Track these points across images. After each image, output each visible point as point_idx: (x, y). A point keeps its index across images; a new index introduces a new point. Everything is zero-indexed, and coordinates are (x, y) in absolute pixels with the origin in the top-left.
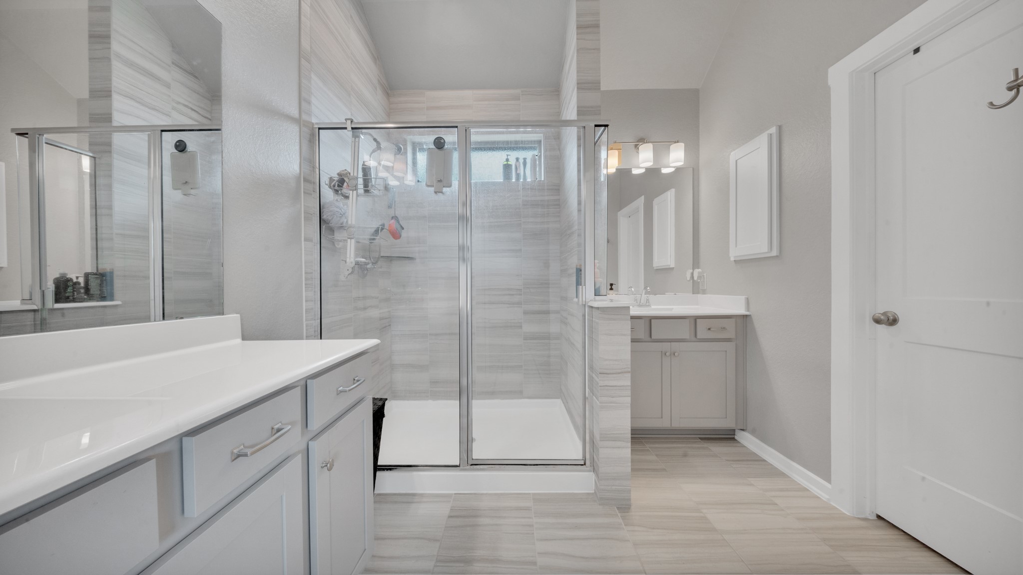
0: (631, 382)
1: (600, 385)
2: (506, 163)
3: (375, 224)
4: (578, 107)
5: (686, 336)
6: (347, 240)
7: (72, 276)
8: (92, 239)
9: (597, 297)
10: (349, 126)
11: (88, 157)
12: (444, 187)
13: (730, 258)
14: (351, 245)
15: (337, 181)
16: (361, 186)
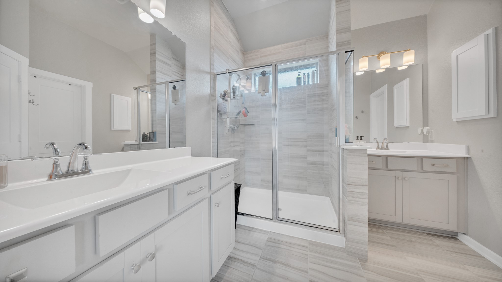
0: (368, 191)
1: (347, 190)
2: (298, 77)
3: (237, 111)
4: (337, 43)
5: (415, 168)
6: (226, 118)
7: (146, 133)
8: (151, 121)
9: (347, 144)
10: (227, 72)
11: (150, 94)
12: (265, 93)
13: (453, 119)
14: (228, 120)
15: (223, 95)
16: (232, 96)
